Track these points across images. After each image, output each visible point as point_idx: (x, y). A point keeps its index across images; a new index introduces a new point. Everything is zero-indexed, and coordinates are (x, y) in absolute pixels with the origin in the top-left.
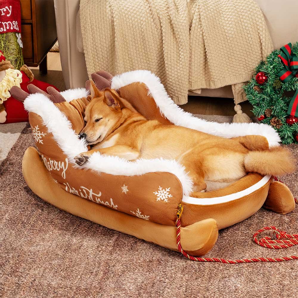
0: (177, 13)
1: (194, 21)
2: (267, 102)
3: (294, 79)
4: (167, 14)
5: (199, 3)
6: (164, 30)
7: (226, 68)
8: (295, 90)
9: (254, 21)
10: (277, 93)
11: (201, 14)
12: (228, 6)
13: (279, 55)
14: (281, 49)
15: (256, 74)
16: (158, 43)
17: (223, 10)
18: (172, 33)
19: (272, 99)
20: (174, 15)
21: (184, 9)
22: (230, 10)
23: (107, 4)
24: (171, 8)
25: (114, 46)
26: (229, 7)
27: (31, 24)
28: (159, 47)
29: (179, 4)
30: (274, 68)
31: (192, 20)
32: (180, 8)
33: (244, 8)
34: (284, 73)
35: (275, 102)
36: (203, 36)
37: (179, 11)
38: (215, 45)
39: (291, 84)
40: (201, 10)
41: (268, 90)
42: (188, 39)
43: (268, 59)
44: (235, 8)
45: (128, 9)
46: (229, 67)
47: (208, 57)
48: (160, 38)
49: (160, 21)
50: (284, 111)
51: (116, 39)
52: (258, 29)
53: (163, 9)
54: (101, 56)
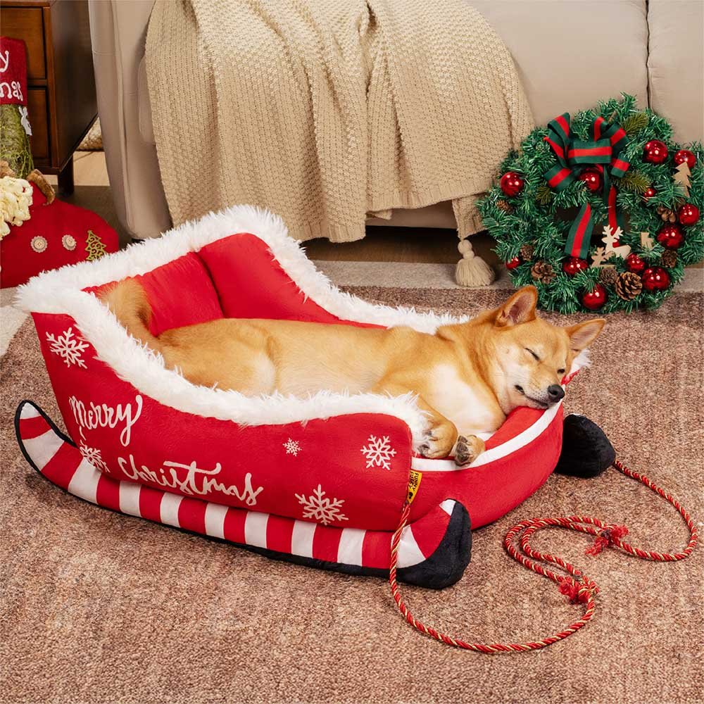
0: (339, 58)
1: (374, 74)
2: (524, 231)
3: (576, 184)
4: (322, 61)
5: (384, 37)
6: (315, 93)
7: (441, 167)
8: (580, 207)
9: (495, 72)
10: (543, 213)
11: (390, 58)
12: (441, 44)
13: (545, 136)
14: (550, 126)
15: (501, 177)
16: (305, 120)
17: (432, 51)
18: (331, 99)
19: (533, 225)
20: (335, 61)
21: (355, 49)
22: (445, 51)
23: (200, 42)
24: (329, 49)
25: (215, 127)
26: (443, 45)
27: (46, 88)
28: (306, 127)
29: (344, 41)
30: (536, 162)
31: (371, 71)
32: (346, 49)
33: (473, 45)
34: (555, 173)
35: (540, 230)
36: (394, 103)
37: (344, 55)
38: (419, 120)
39: (571, 195)
40: (389, 51)
41: (527, 206)
42: (364, 109)
43: (525, 145)
44: (456, 47)
45: (242, 53)
46: (447, 164)
47: (404, 144)
48: (307, 108)
49: (307, 74)
50: (558, 249)
51: (219, 112)
52: (503, 87)
53: (312, 52)
54: (189, 149)
